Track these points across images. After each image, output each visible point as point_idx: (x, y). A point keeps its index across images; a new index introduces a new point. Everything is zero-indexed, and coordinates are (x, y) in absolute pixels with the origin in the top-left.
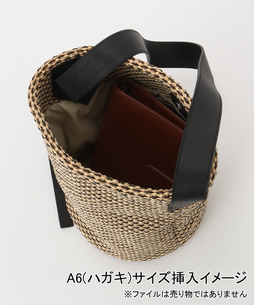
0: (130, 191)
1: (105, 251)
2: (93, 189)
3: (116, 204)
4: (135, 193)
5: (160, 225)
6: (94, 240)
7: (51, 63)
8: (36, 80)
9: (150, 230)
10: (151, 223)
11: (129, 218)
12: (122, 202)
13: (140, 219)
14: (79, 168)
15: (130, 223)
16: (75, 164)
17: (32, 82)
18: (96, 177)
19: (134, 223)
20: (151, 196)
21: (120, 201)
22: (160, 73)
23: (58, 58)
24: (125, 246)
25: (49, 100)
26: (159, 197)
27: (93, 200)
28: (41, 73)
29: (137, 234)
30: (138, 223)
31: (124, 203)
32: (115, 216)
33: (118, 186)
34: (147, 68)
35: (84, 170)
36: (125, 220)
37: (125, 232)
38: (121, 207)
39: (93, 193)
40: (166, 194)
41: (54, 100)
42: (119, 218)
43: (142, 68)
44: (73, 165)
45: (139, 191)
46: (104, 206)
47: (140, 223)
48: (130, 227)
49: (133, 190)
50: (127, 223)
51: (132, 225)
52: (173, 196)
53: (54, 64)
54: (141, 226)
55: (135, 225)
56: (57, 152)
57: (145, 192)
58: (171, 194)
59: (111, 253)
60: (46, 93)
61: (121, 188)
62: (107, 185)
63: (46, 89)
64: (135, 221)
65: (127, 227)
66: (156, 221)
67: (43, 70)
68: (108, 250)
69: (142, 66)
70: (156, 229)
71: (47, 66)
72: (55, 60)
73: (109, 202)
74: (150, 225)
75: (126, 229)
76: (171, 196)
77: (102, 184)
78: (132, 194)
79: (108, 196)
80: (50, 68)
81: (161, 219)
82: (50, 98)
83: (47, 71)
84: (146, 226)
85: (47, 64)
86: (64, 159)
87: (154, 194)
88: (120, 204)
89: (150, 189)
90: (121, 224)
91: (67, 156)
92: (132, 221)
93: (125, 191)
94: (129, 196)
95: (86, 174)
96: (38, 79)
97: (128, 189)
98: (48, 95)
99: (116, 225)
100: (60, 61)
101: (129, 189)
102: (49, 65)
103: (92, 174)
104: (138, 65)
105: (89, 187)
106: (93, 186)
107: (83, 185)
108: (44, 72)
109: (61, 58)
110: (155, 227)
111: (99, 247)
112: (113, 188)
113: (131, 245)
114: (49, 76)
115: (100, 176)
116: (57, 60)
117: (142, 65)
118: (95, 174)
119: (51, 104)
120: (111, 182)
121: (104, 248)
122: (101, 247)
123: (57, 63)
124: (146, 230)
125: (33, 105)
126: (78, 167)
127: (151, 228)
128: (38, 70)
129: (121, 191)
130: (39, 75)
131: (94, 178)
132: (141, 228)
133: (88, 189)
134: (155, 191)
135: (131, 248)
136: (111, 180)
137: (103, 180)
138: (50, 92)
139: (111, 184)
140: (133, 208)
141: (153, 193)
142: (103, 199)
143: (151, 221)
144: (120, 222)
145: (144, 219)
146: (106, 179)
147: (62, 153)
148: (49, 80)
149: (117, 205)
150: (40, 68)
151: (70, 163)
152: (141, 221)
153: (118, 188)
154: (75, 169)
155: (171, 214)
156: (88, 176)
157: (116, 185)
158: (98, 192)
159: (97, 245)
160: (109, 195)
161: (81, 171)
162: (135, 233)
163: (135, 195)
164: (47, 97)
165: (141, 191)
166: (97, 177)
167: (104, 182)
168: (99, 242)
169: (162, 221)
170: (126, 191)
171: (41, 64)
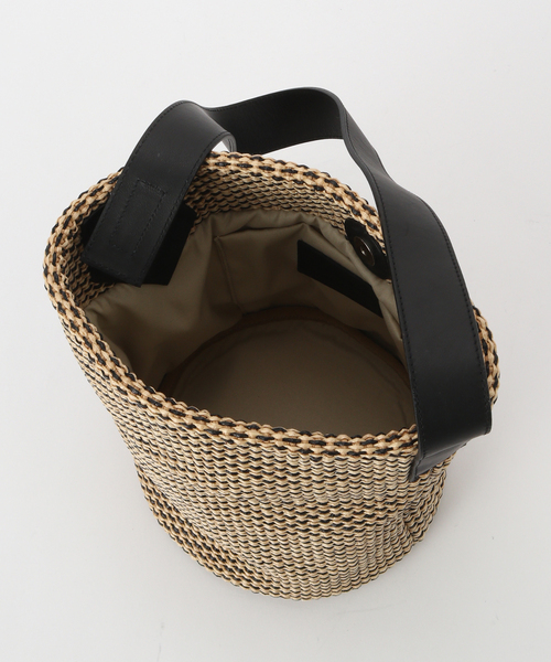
0: (328, 448)
1: (257, 588)
2: (242, 459)
3: (294, 483)
4: (339, 450)
5: (389, 511)
6: (231, 570)
7: (77, 208)
8: (55, 253)
9: (367, 525)
10: (368, 512)
11: (321, 508)
12: (310, 478)
13: (345, 506)
14: (209, 422)
15: (322, 517)
16: (196, 415)
17: (49, 259)
18: (249, 433)
19: (333, 516)
20: (374, 449)
21: (303, 475)
22: (326, 181)
23: (91, 195)
24: (310, 569)
25: (87, 291)
26: (365, 453)
27: (244, 484)
28: (61, 235)
29: (340, 537)
30: (340, 515)
31: (314, 478)
32: (290, 507)
33: (300, 441)
34: (296, 172)
35: (220, 423)
36: (312, 513)
37: (311, 537)
38: (306, 489)
39: (242, 467)
40: (406, 438)
41: (96, 288)
42: (299, 510)
43: (282, 175)
44: (194, 418)
45: (347, 445)
46: (269, 491)
47: (346, 515)
48: (323, 526)
49: (335, 444)
50: (317, 517)
51: (328, 521)
52: (421, 438)
53: (84, 210)
54: (347, 520)
55: (335, 521)
56: (149, 399)
57: (361, 443)
58: (416, 436)
59: (274, 591)
60: (78, 277)
61: (309, 446)
62: (277, 443)
63: (75, 268)
64: (333, 511)
65: (318, 526)
66: (380, 506)
67: (64, 228)
68: (265, 585)
69: (283, 171)
70: (380, 522)
71: (70, 217)
72: (84, 201)
73: (280, 482)
74: (367, 516)
75: (313, 531)
76: (415, 440)
77: (264, 446)
78: (333, 453)
79: (276, 469)
80: (77, 222)
81: (391, 500)
82: (87, 286)
83: (73, 228)
84: (358, 518)
85: (69, 212)
86: (170, 410)
87: (381, 445)
88: (304, 482)
89: (368, 436)
90: (304, 522)
91: (173, 404)
92: (328, 511)
93: (317, 450)
94: (326, 459)
95: (225, 430)
96: (59, 249)
97: (322, 444)
98: (81, 280)
99: (293, 526)
100: (96, 202)
101: (325, 444)
102: (76, 215)
103: (239, 429)
104: (274, 170)
105: (232, 457)
106: (243, 451)
107: (218, 455)
108: (67, 231)
109: (98, 193)
110: (378, 519)
111: (244, 583)
112: (291, 448)
113: (322, 565)
114: (77, 239)
115: (257, 428)
116: (90, 201)
117: (284, 168)
118: (247, 427)
119: (91, 297)
120: (284, 436)
121: (255, 584)
122: (249, 581)
123: (91, 206)
124: (359, 527)
125: (68, 307)
126: (206, 420)
127: (369, 521)
128: (53, 231)
129: (307, 452)
130: (58, 242)
131: (247, 436)
132: (347, 525)
133: (229, 461)
134: (380, 437)
135: (322, 571)
136: (284, 431)
137: (267, 435)
138: (85, 273)
139: (284, 440)
140: (333, 488)
141: (377, 442)
142: (266, 478)
143: (369, 508)
144: (300, 518)
145: (354, 504)
146: (271, 432)
147: (161, 399)
148: (78, 246)
149: (297, 486)
150: (57, 226)
151: (184, 415)
152: (347, 510)
153: (301, 445)
154: (199, 426)
155: (412, 485)
156: (231, 435)
157: (296, 441)
158: (255, 464)
159: (239, 580)
160: (279, 466)
161: (213, 426)
162: (334, 537)
163: (339, 454)
164: (82, 285)
165: (351, 444)
166: (251, 433)
167: (269, 438)
168: (241, 571)
169: (392, 504)
170: (321, 450)
171: (56, 216)
